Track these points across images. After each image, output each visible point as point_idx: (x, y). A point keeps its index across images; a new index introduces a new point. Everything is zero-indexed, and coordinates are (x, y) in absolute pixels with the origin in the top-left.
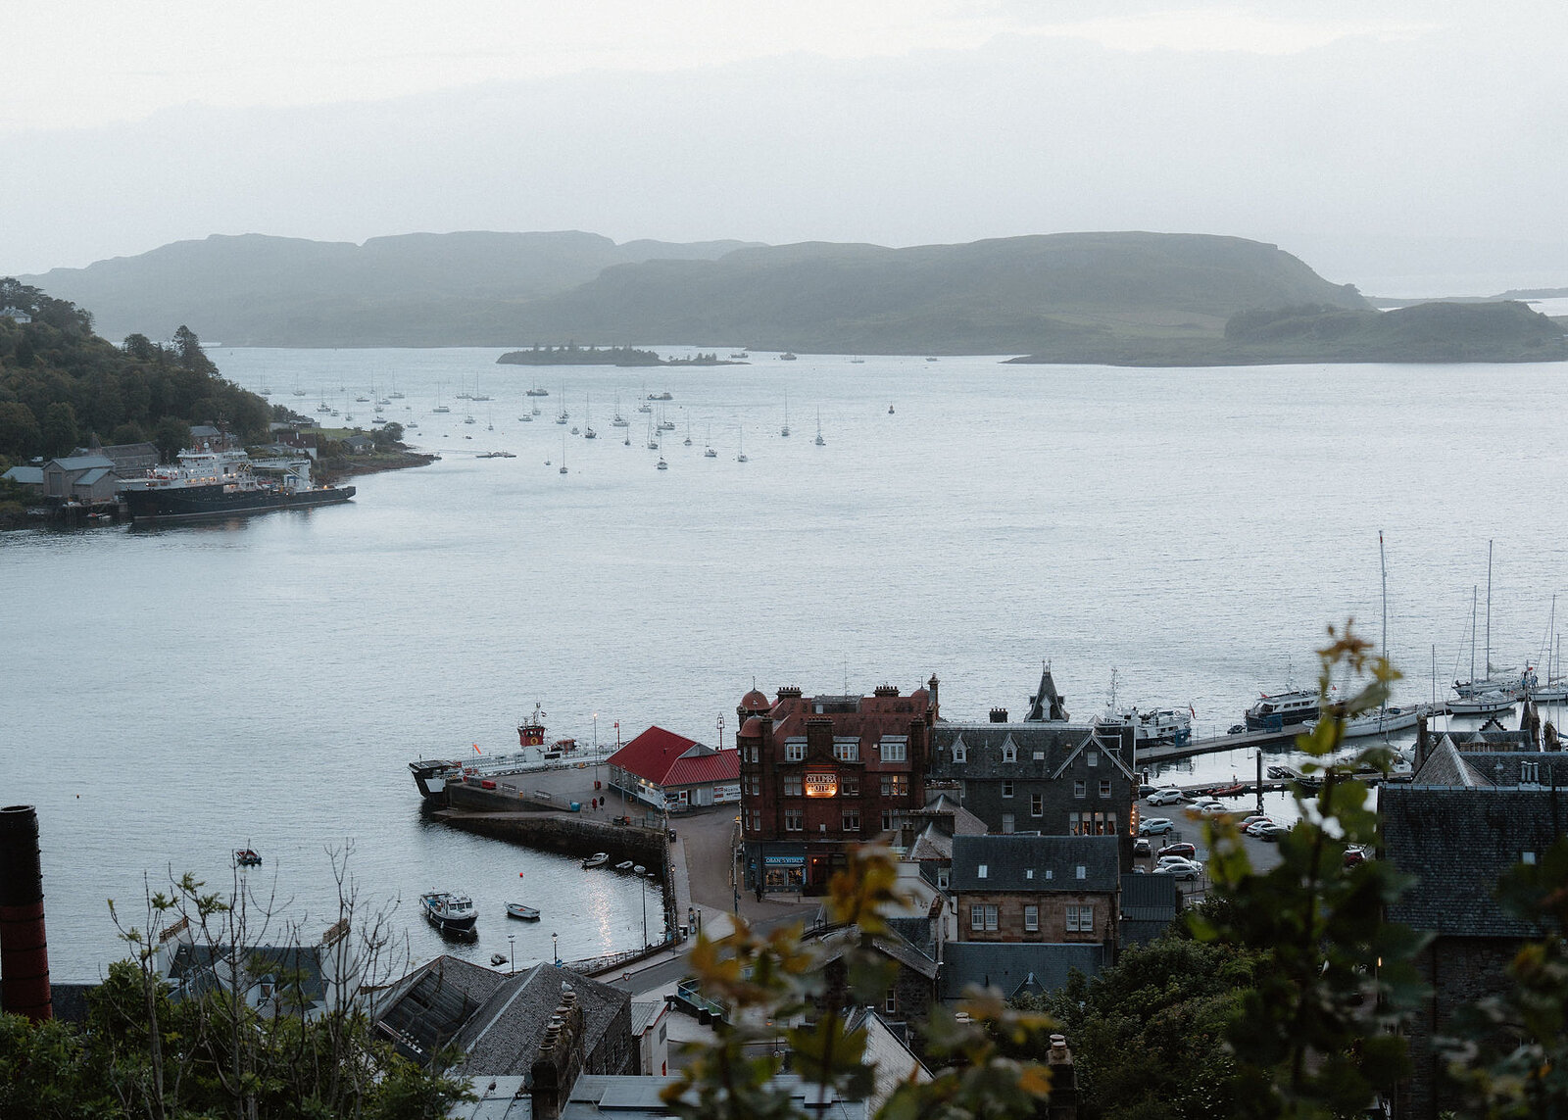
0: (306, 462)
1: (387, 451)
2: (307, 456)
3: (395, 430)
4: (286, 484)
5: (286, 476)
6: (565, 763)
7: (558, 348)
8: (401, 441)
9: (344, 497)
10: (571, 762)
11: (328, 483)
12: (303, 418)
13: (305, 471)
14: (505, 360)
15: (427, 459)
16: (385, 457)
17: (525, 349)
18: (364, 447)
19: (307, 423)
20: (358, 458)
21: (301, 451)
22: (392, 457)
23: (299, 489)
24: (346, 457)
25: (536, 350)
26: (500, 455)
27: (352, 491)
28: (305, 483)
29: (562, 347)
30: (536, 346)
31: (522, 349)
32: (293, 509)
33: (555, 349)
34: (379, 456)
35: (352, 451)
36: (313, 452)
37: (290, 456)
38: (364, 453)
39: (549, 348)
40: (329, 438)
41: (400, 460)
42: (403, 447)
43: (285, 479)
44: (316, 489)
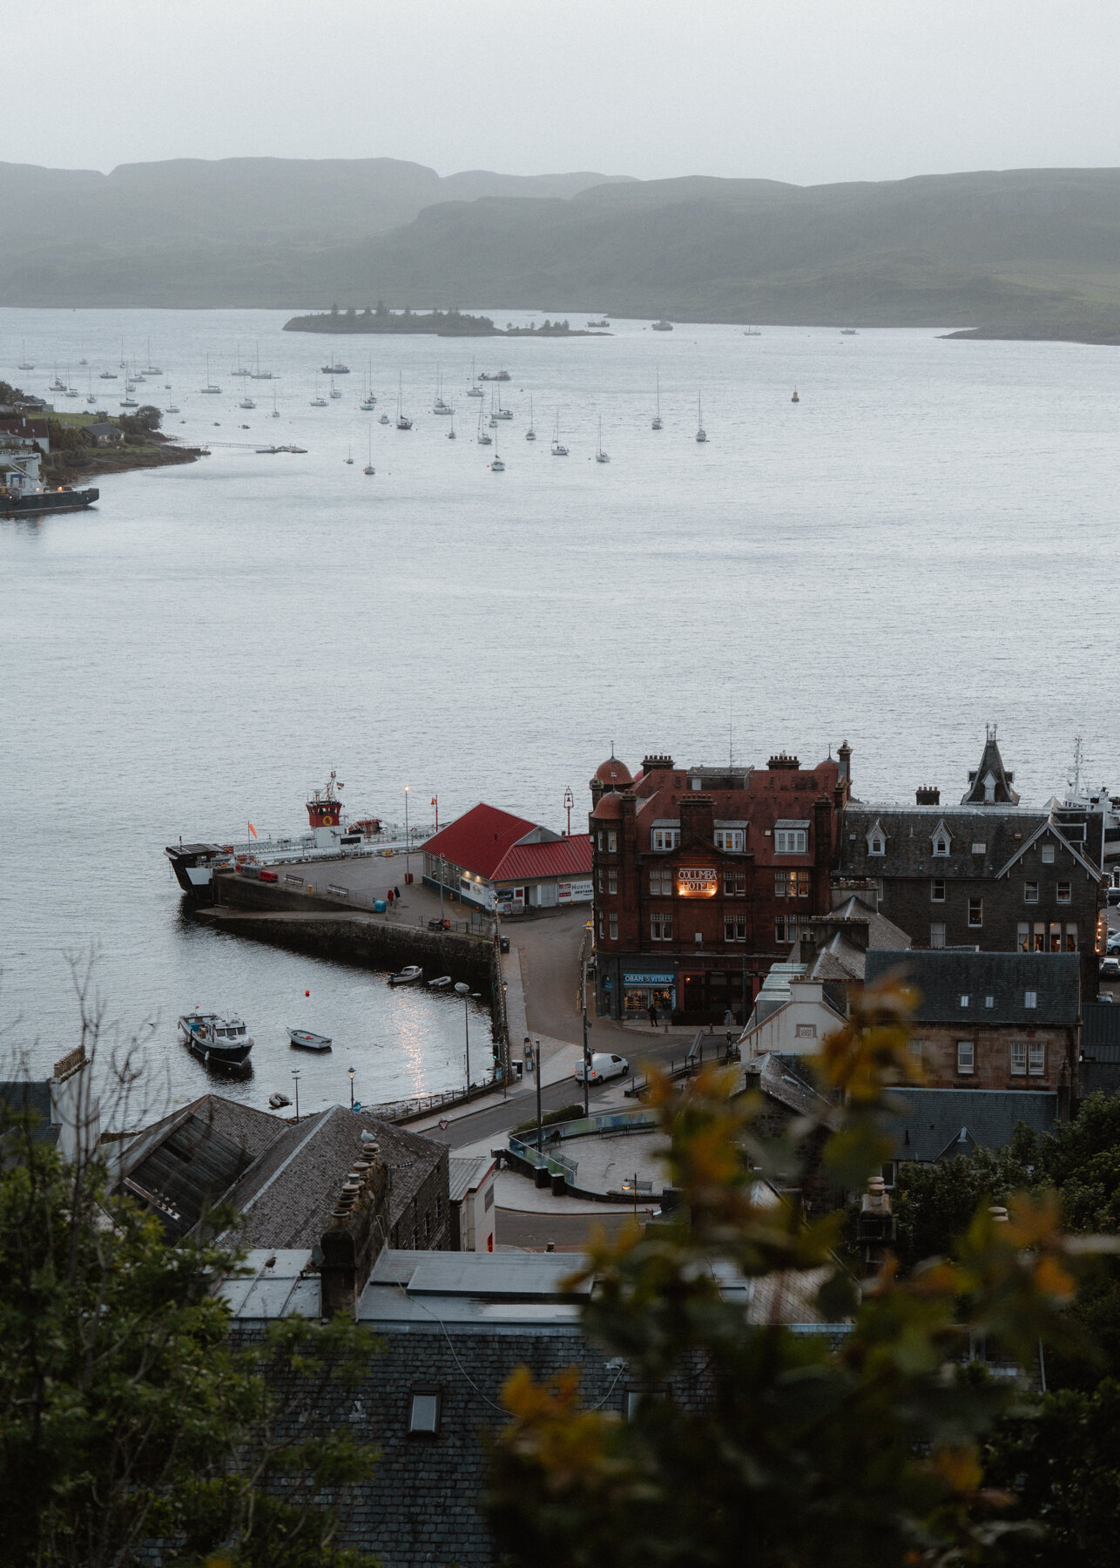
0: (35, 455)
1: (141, 443)
2: (36, 448)
3: (150, 417)
4: (8, 484)
5: (9, 474)
6: (367, 849)
7: (363, 311)
8: (159, 430)
9: (84, 502)
10: (374, 848)
11: (62, 483)
12: (31, 399)
13: (34, 468)
14: (295, 326)
15: (191, 455)
16: (138, 450)
17: (320, 312)
18: (111, 437)
19: (36, 406)
20: (102, 451)
21: (29, 442)
22: (147, 450)
23: (26, 492)
24: (87, 450)
25: (335, 315)
26: (285, 449)
27: (94, 494)
28: (33, 483)
29: (368, 311)
30: (335, 308)
31: (315, 313)
32: (18, 518)
33: (359, 312)
34: (129, 450)
35: (94, 443)
36: (44, 443)
37: (14, 448)
38: (110, 445)
39: (352, 311)
40: (65, 425)
41: (158, 454)
42: (162, 438)
43: (8, 478)
44: (48, 492)
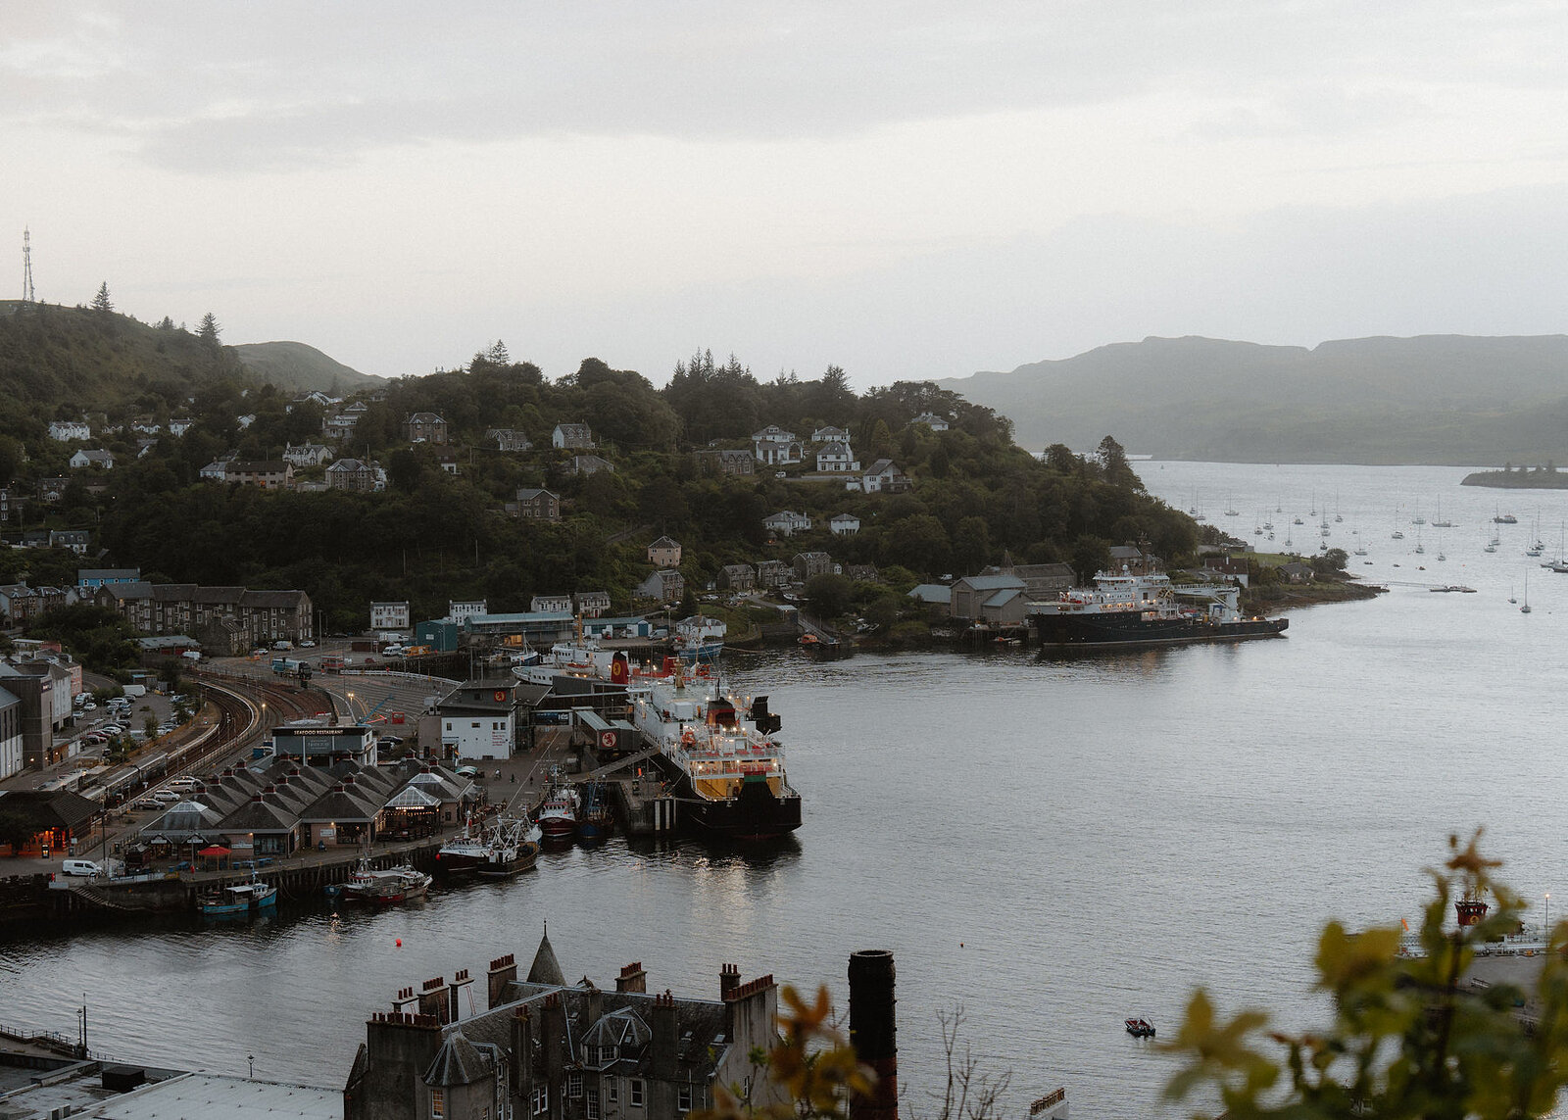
0: (1234, 589)
1: (1328, 581)
2: (1236, 583)
3: (1338, 558)
4: (1210, 613)
5: (1211, 605)
6: (1510, 948)
7: (1534, 469)
8: (1344, 570)
9: (1275, 631)
10: (1517, 947)
11: (1257, 614)
12: (1235, 540)
13: (1233, 600)
14: (1472, 481)
15: (1370, 592)
16: (1325, 587)
17: (1495, 469)
18: (1302, 575)
19: (1239, 547)
20: (1293, 587)
21: (1231, 578)
22: (1332, 587)
23: (1225, 620)
24: (1281, 586)
25: (1508, 472)
26: (1457, 589)
27: (1284, 624)
28: (1232, 613)
29: (1539, 469)
30: (1508, 466)
31: (1490, 470)
32: (1218, 642)
33: (1530, 470)
34: (1318, 586)
35: (1288, 580)
36: (1243, 579)
37: (1217, 582)
38: (1300, 582)
39: (1523, 468)
40: (1263, 564)
41: (1342, 591)
42: (1347, 577)
43: (1211, 608)
44: (1244, 621)
